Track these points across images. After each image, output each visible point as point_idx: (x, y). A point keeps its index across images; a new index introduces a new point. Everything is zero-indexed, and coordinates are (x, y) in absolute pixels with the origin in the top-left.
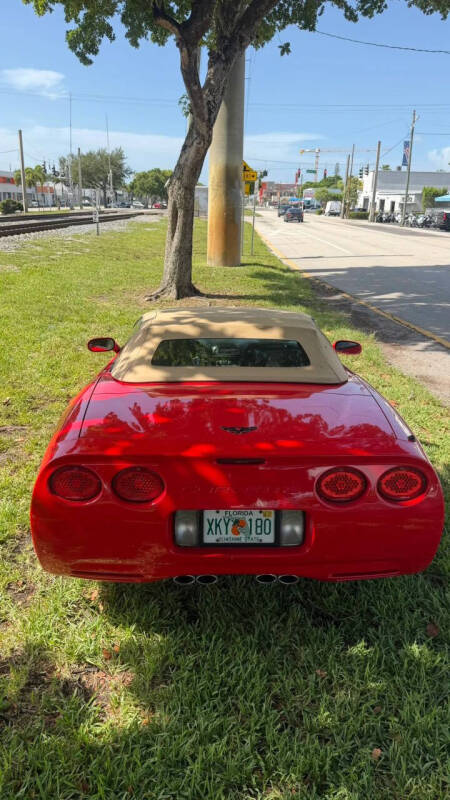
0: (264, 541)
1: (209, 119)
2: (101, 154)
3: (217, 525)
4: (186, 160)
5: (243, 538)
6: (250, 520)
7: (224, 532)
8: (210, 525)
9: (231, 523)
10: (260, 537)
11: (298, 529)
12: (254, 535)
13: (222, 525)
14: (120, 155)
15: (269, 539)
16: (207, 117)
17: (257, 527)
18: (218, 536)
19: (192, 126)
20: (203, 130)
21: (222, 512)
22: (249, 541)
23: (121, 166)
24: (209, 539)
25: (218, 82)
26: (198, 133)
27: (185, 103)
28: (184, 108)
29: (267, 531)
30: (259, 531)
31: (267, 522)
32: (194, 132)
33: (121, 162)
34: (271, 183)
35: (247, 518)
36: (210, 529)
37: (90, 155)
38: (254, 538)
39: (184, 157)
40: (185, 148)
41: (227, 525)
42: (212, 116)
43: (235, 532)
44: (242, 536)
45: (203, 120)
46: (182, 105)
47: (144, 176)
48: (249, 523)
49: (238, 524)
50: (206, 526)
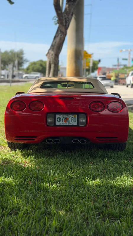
0: (74, 124)
1: (66, 25)
2: (12, 52)
3: (60, 119)
4: (56, 43)
5: (67, 124)
6: (70, 118)
7: (62, 121)
8: (58, 119)
9: (64, 119)
10: (73, 123)
11: (84, 121)
12: (71, 122)
13: (61, 119)
14: (21, 53)
15: (76, 124)
16: (65, 24)
17: (72, 120)
18: (60, 123)
19: (59, 28)
20: (63, 30)
21: (61, 115)
22: (69, 124)
23: (22, 58)
24: (57, 123)
25: (70, 10)
26: (61, 31)
27: (55, 19)
28: (55, 22)
29: (75, 121)
30: (72, 121)
31: (75, 118)
32: (59, 30)
33: (22, 56)
34: (104, 68)
35: (69, 117)
36: (58, 120)
37: (6, 53)
38: (71, 124)
39: (55, 41)
40: (55, 38)
41: (63, 119)
42: (67, 24)
43: (65, 121)
44: (67, 123)
45: (63, 26)
46: (54, 21)
47: (34, 63)
48: (69, 119)
49: (66, 119)
50: (57, 120)
